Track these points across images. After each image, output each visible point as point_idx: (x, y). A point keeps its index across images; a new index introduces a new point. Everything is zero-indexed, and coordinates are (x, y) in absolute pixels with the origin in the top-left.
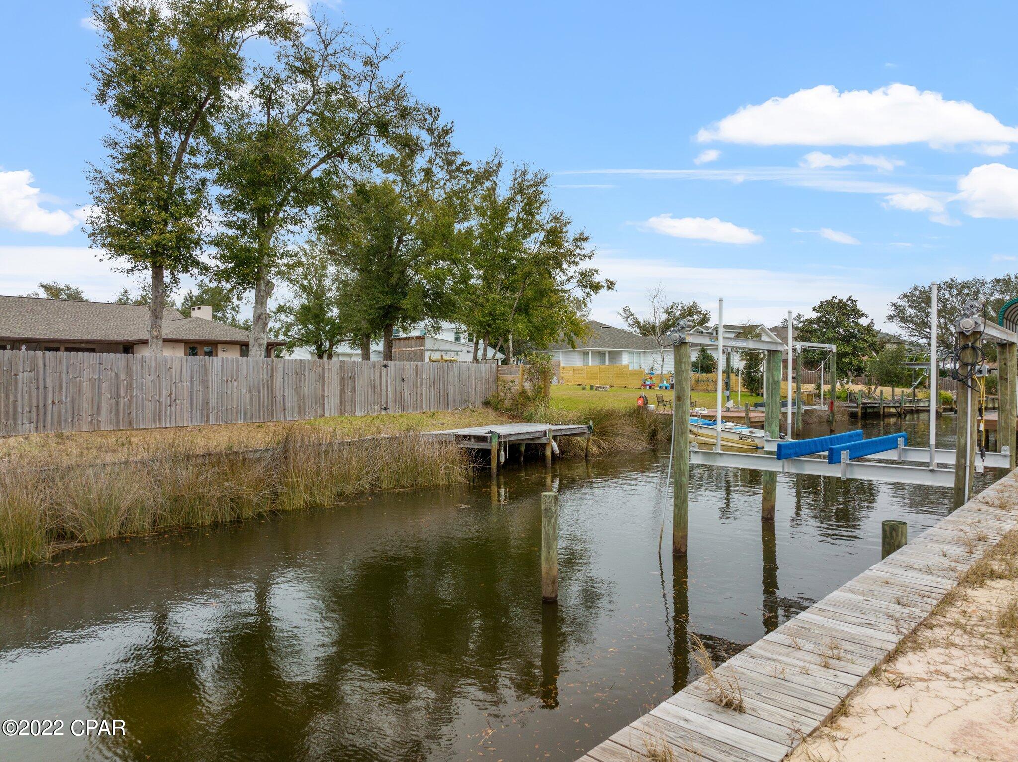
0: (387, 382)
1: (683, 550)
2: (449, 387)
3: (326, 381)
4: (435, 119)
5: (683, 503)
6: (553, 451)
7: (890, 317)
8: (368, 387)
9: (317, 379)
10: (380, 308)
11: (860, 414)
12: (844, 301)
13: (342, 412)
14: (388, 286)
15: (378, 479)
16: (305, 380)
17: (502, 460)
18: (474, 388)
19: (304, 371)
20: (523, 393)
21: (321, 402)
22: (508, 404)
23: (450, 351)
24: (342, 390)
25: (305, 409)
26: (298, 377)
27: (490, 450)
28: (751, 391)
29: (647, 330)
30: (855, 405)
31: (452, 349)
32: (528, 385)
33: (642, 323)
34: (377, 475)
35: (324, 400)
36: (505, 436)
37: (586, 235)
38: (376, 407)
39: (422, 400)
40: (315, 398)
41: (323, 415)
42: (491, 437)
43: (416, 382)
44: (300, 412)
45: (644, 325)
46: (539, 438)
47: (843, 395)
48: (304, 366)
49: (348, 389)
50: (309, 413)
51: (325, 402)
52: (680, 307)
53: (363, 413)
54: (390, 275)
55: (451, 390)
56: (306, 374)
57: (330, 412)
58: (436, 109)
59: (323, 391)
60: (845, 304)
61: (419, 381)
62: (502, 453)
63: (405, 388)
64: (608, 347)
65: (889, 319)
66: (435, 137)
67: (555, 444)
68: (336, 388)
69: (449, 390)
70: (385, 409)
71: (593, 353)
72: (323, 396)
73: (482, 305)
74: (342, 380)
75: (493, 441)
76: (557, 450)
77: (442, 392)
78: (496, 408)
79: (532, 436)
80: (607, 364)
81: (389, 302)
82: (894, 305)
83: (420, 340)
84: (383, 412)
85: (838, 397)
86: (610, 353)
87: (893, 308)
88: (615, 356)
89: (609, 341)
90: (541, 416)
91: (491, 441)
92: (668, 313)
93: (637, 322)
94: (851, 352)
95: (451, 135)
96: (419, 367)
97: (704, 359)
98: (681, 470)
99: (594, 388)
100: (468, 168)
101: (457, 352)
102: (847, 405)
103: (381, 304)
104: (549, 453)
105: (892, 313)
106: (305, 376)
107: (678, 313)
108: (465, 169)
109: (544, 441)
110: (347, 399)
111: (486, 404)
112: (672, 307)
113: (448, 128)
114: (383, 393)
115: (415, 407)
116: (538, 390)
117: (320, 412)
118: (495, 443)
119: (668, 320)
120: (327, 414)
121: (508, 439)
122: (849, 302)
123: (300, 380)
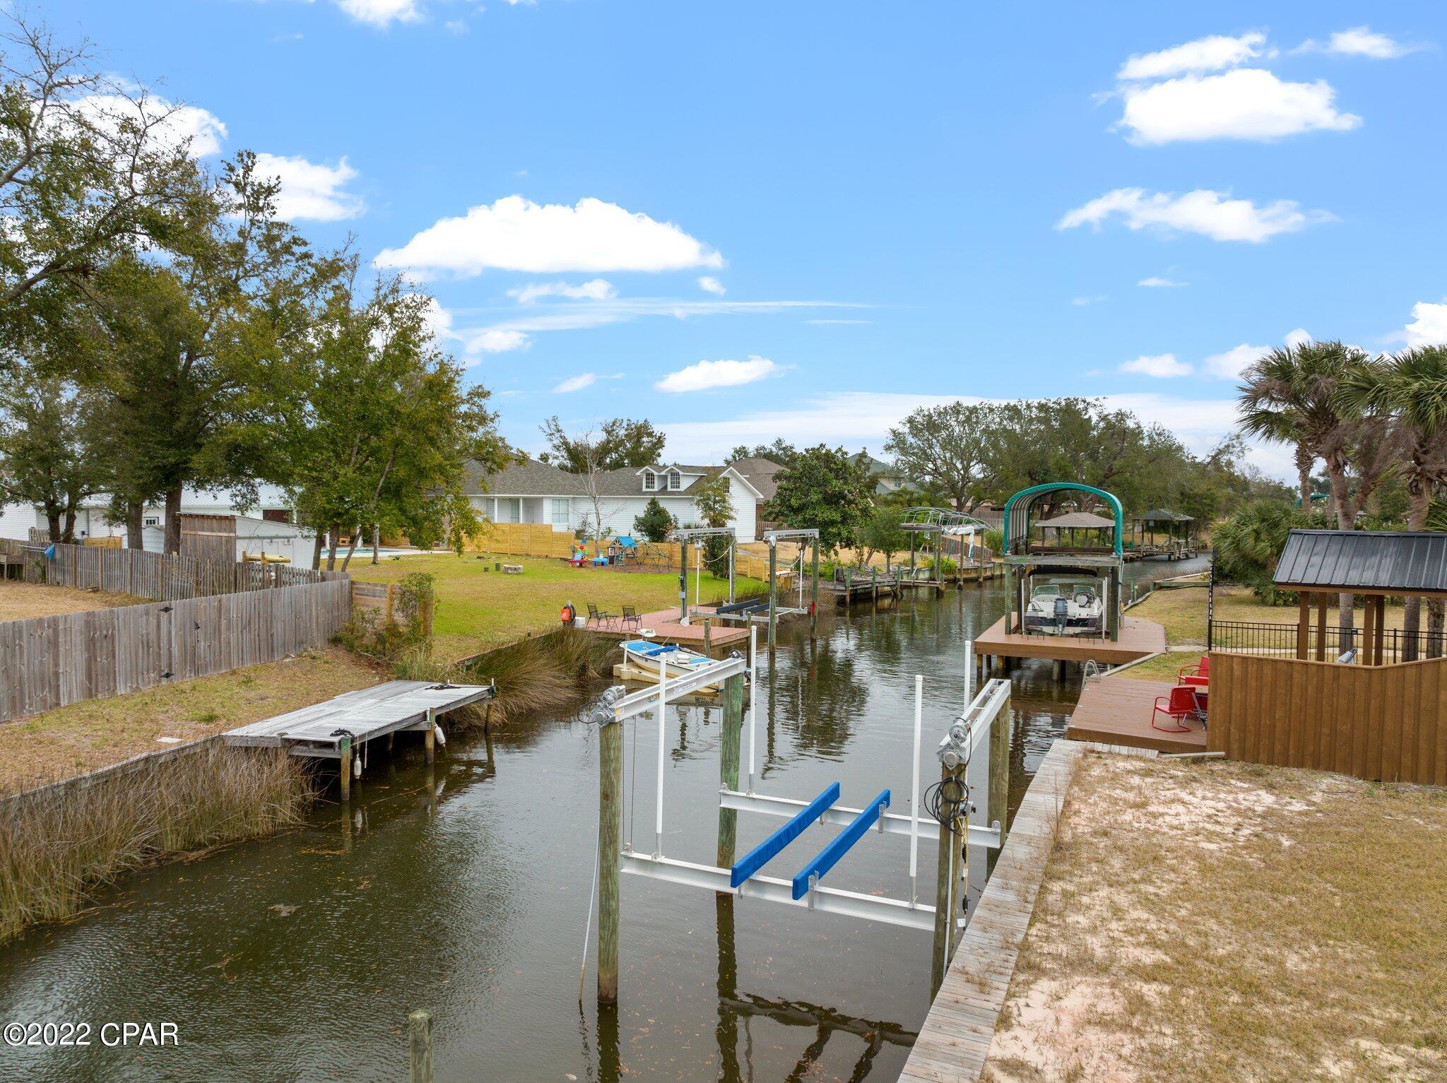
0: (170, 632)
1: (612, 996)
2: (275, 624)
3: (62, 649)
4: (248, 169)
5: (611, 935)
6: (436, 740)
7: (888, 448)
8: (137, 646)
9: (45, 647)
10: (157, 467)
11: (848, 599)
12: (833, 452)
13: (90, 694)
14: (171, 433)
15: (156, 840)
16: (21, 653)
17: (358, 772)
18: (314, 621)
19: (21, 638)
20: (392, 629)
21: (53, 683)
22: (369, 639)
23: (277, 537)
24: (91, 660)
25: (22, 700)
26: (9, 651)
27: (339, 760)
28: (715, 573)
29: (578, 459)
30: (843, 588)
31: (281, 534)
32: (399, 618)
33: (572, 443)
34: (153, 833)
35: (58, 680)
36: (363, 736)
37: (487, 389)
38: (152, 675)
39: (229, 653)
40: (42, 680)
41: (58, 704)
42: (340, 742)
43: (220, 625)
44: (14, 707)
45: (575, 448)
46: (415, 724)
47: (829, 572)
48: (20, 632)
49: (102, 660)
50: (31, 705)
51: (61, 682)
52: (625, 425)
53: (128, 689)
54: (174, 417)
55: (278, 628)
56: (25, 644)
57: (70, 697)
58: (249, 154)
59: (57, 665)
60: (833, 457)
61: (224, 622)
62: (358, 763)
63: (201, 638)
64: (522, 493)
65: (886, 449)
66: (248, 197)
67: (439, 730)
68: (79, 656)
69: (274, 630)
70: (168, 675)
71: (501, 500)
72: (57, 674)
73: (327, 484)
74: (91, 644)
75: (344, 748)
76: (442, 738)
77: (263, 636)
78: (351, 648)
79: (405, 724)
80: (521, 522)
81: (172, 460)
82: (894, 432)
83: (227, 522)
84: (164, 682)
85: (821, 575)
86: (525, 499)
87: (892, 437)
88: (533, 505)
89: (524, 482)
90: (420, 669)
91: (340, 748)
92: (609, 433)
93: (566, 444)
94: (839, 519)
95: (275, 196)
96: (224, 601)
97: (655, 514)
98: (608, 891)
99: (502, 568)
100: (303, 249)
101: (288, 538)
102: (832, 587)
103: (156, 462)
104: (430, 743)
105: (891, 442)
106: (21, 647)
107: (622, 432)
108: (298, 250)
109: (423, 726)
110: (99, 672)
111: (335, 641)
112: (614, 424)
113: (272, 184)
114: (164, 652)
115: (217, 665)
116: (415, 628)
117: (51, 699)
118: (346, 753)
119: (609, 442)
120: (64, 702)
121: (367, 739)
122: (839, 454)
123: (13, 655)
